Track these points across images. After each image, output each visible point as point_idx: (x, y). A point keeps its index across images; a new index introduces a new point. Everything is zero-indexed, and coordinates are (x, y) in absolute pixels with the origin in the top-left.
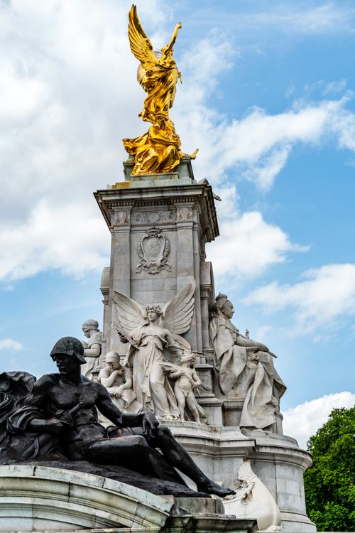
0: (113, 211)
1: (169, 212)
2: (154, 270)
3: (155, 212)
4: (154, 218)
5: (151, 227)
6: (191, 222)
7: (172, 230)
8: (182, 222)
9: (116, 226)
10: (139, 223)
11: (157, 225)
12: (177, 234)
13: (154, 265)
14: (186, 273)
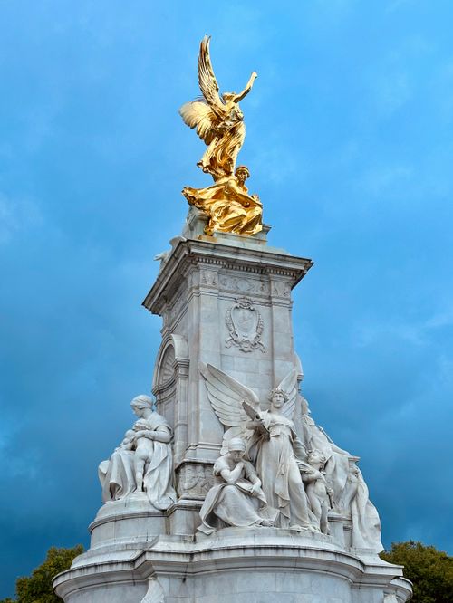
0: (197, 268)
1: (261, 283)
2: (246, 347)
3: (245, 279)
4: (244, 286)
5: (242, 296)
6: (287, 299)
7: (264, 304)
8: (278, 298)
9: (202, 286)
10: (226, 288)
11: (248, 295)
12: (271, 310)
13: (247, 341)
14: (283, 358)
